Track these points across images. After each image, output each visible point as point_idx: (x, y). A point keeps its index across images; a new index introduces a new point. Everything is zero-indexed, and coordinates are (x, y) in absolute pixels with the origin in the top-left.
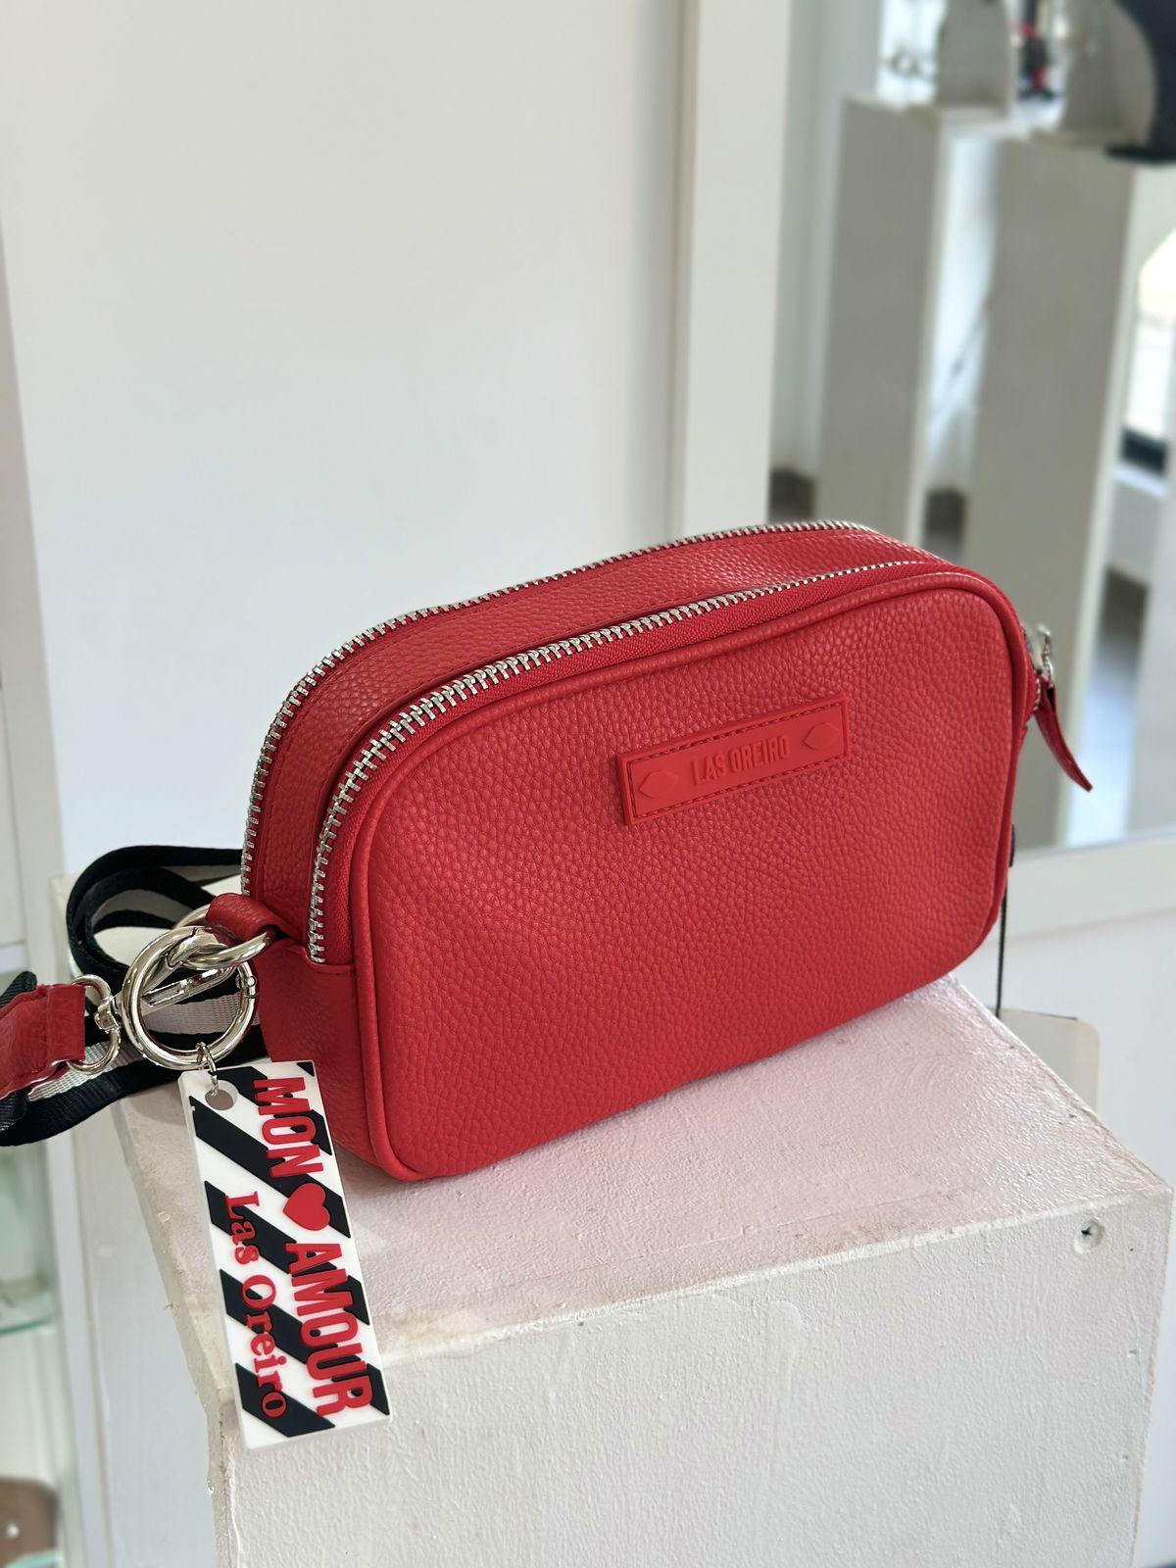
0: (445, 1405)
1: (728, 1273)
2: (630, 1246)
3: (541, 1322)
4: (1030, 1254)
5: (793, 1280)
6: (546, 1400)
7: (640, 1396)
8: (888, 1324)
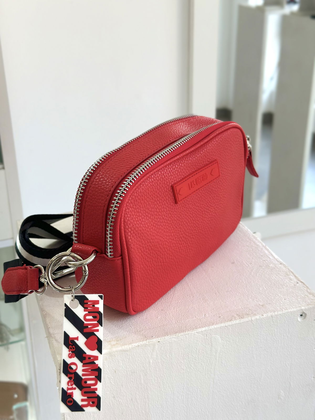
0: (121, 364)
1: (200, 327)
2: (173, 320)
3: (147, 341)
4: (285, 321)
5: (218, 329)
6: (149, 362)
7: (176, 361)
8: (245, 341)
